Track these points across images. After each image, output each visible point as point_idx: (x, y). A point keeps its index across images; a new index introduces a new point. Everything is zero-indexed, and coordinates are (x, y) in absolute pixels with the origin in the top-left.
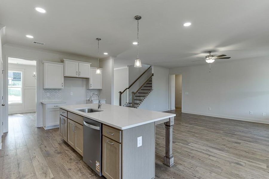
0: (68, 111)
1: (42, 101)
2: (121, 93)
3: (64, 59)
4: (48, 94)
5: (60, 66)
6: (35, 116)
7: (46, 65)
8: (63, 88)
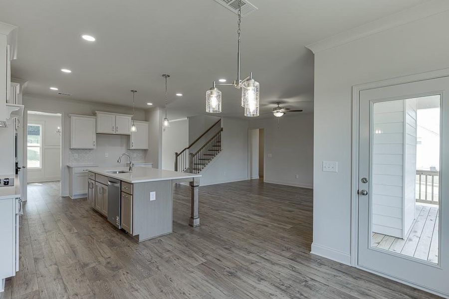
0: (95, 173)
1: (68, 164)
2: (177, 155)
3: (96, 112)
4: (76, 155)
5: (92, 120)
6: (59, 185)
7: (74, 119)
8: (95, 147)
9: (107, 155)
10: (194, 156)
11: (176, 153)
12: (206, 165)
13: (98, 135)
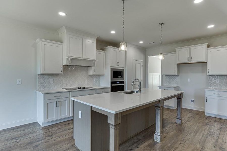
9: (189, 80)
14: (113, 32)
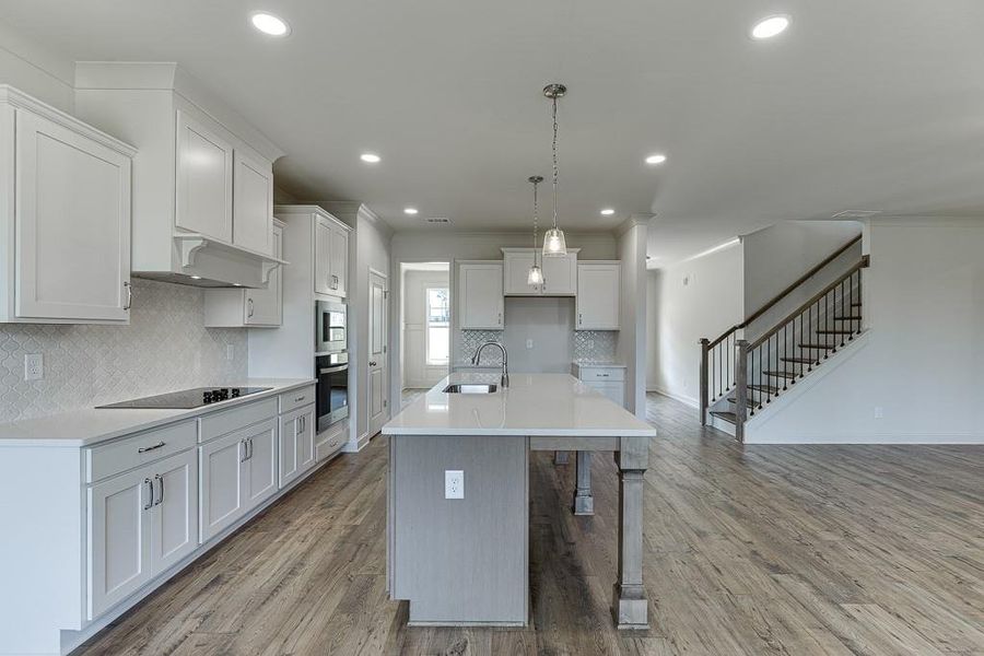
2: (707, 346)
7: (464, 270)
8: (501, 326)
9: (530, 343)
10: (751, 348)
11: (704, 342)
12: (797, 378)
13: (509, 299)
14: (370, 158)
